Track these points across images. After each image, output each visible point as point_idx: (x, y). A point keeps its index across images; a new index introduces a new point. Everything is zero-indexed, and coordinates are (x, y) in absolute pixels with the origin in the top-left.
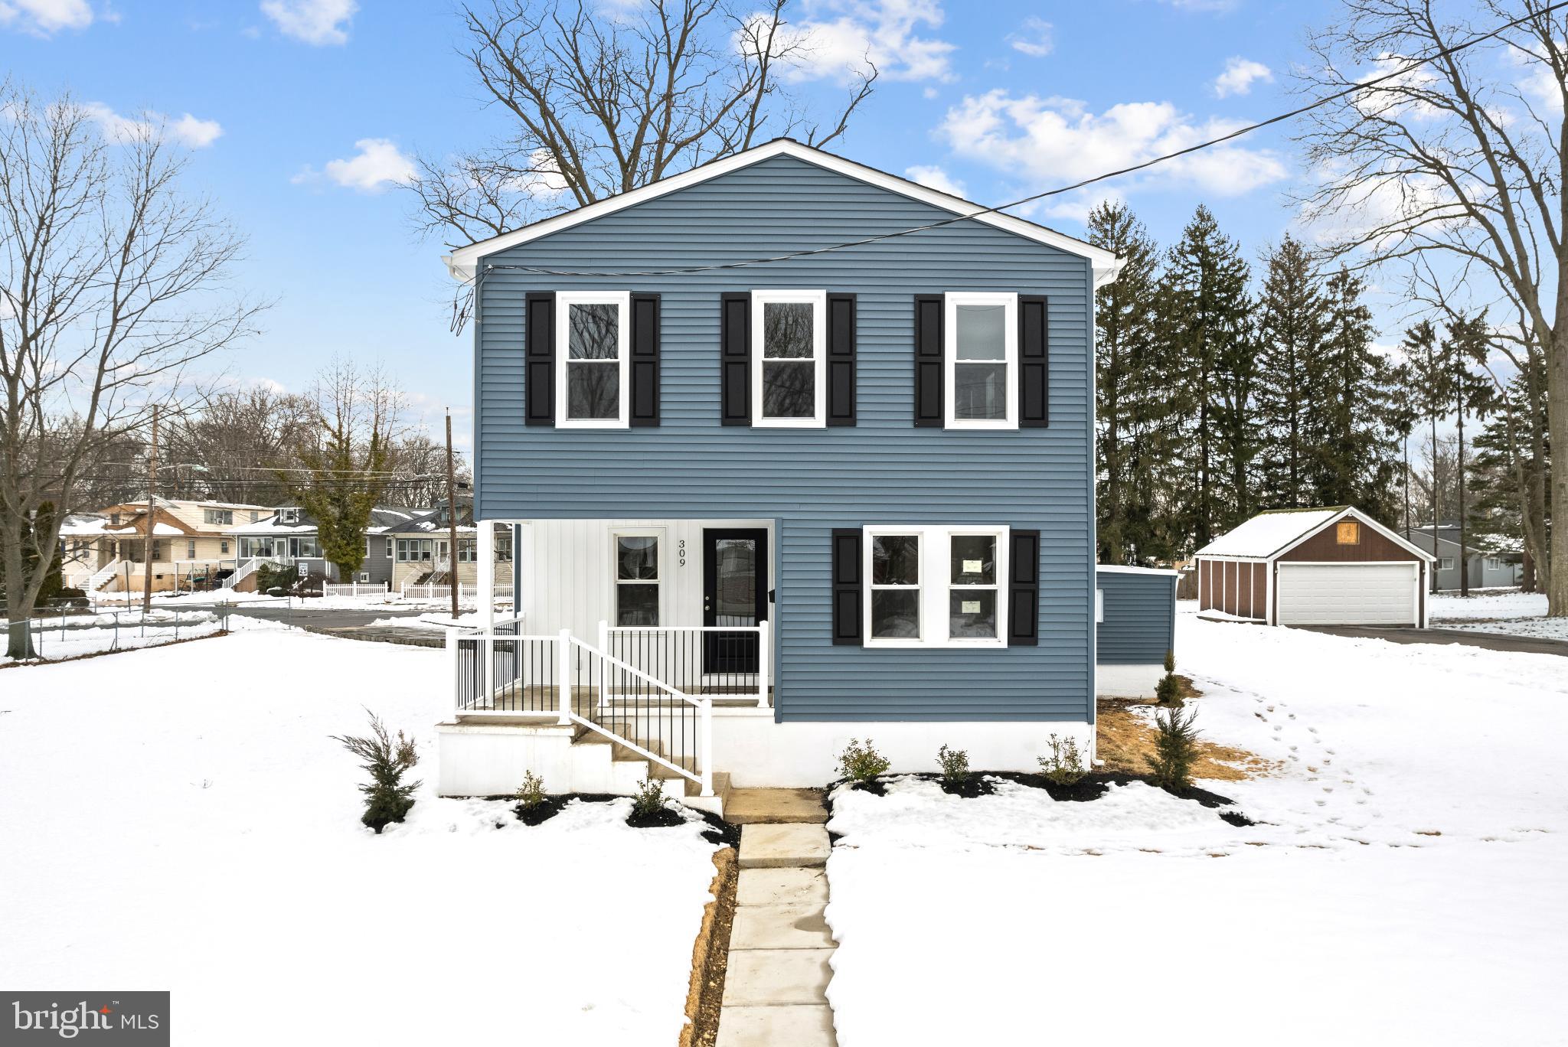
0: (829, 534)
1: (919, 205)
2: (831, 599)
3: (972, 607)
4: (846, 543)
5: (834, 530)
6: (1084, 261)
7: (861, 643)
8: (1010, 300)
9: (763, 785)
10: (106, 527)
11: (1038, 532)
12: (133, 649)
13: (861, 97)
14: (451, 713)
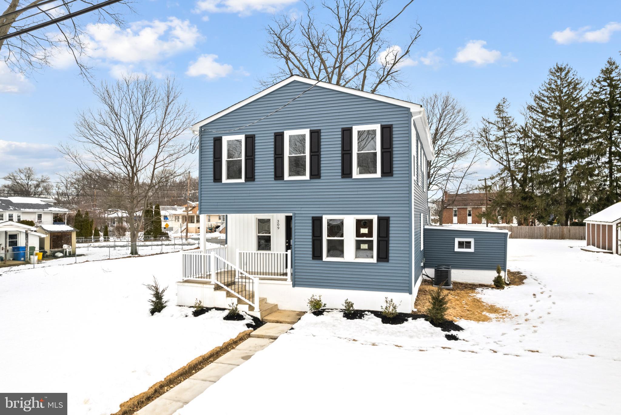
0: (311, 219)
1: (343, 94)
2: (311, 243)
3: (364, 246)
4: (317, 222)
5: (313, 217)
6: (407, 109)
7: (322, 259)
8: (378, 127)
9: (289, 309)
10: (184, 211)
11: (389, 217)
12: (167, 253)
13: (416, 38)
14: (181, 278)
